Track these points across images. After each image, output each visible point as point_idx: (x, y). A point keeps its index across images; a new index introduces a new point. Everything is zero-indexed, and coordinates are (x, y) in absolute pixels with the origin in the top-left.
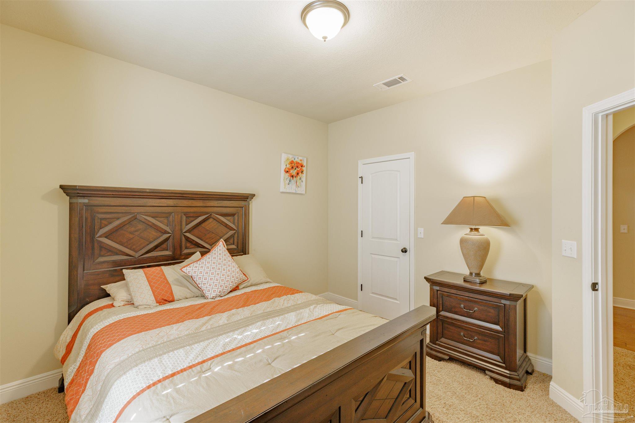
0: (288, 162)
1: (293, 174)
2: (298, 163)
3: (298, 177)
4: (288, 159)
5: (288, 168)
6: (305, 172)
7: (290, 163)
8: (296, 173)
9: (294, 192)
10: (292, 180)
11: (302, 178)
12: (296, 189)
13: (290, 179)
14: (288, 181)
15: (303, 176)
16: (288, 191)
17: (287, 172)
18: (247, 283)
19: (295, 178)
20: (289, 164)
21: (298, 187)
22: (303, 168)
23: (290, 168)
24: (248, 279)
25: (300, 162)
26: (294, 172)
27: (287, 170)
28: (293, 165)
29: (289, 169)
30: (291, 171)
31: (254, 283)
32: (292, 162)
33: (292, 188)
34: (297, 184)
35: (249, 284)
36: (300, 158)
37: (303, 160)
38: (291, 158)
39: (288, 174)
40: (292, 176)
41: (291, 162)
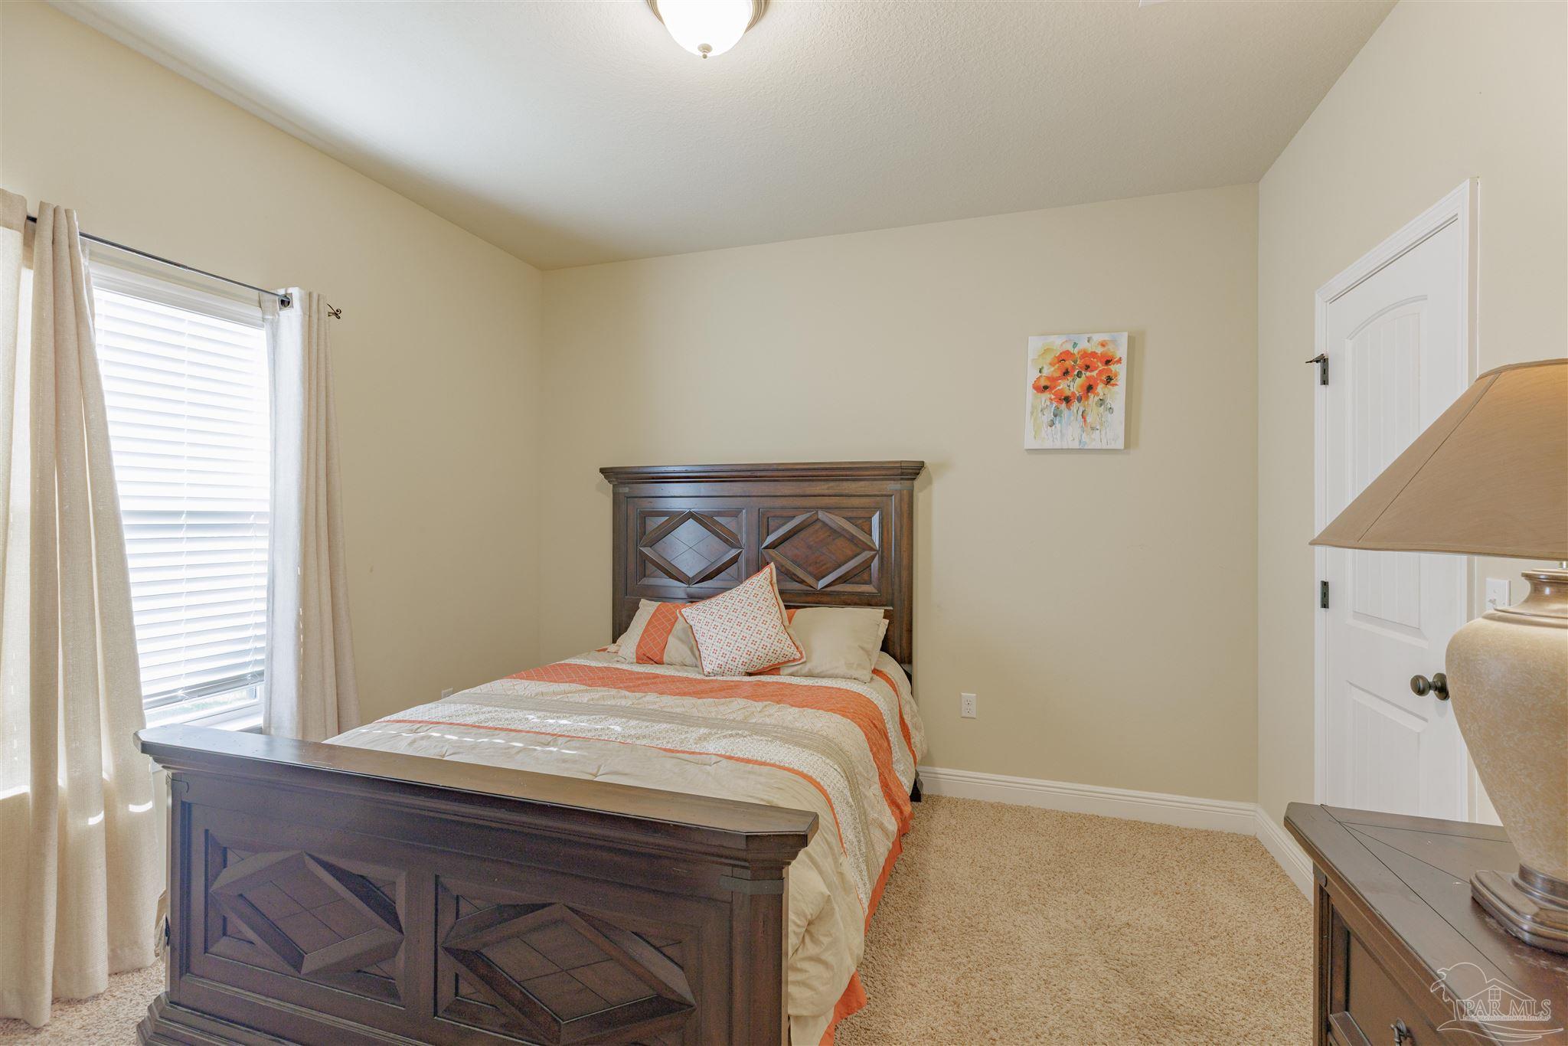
0: (1049, 358)
1: (1068, 393)
2: (1085, 355)
3: (1093, 399)
4: (1047, 351)
5: (1048, 378)
6: (1121, 380)
7: (1056, 360)
8: (1082, 386)
9: (1076, 445)
10: (1066, 412)
11: (1108, 401)
12: (1084, 435)
13: (1057, 408)
14: (1049, 415)
15: (1117, 395)
16: (1048, 445)
17: (1046, 388)
18: (799, 667)
19: (1075, 405)
20: (1052, 364)
21: (1093, 429)
22: (1113, 367)
23: (1058, 374)
24: (802, 657)
25: (1099, 350)
26: (1073, 386)
27: (1043, 383)
28: (1069, 363)
29: (1053, 380)
30: (1062, 385)
31: (817, 671)
32: (1063, 357)
33: (1069, 432)
34: (1089, 420)
35: (806, 669)
36: (1098, 338)
37: (1114, 341)
38: (1058, 343)
39: (1047, 395)
40: (1067, 400)
41: (1058, 358)
